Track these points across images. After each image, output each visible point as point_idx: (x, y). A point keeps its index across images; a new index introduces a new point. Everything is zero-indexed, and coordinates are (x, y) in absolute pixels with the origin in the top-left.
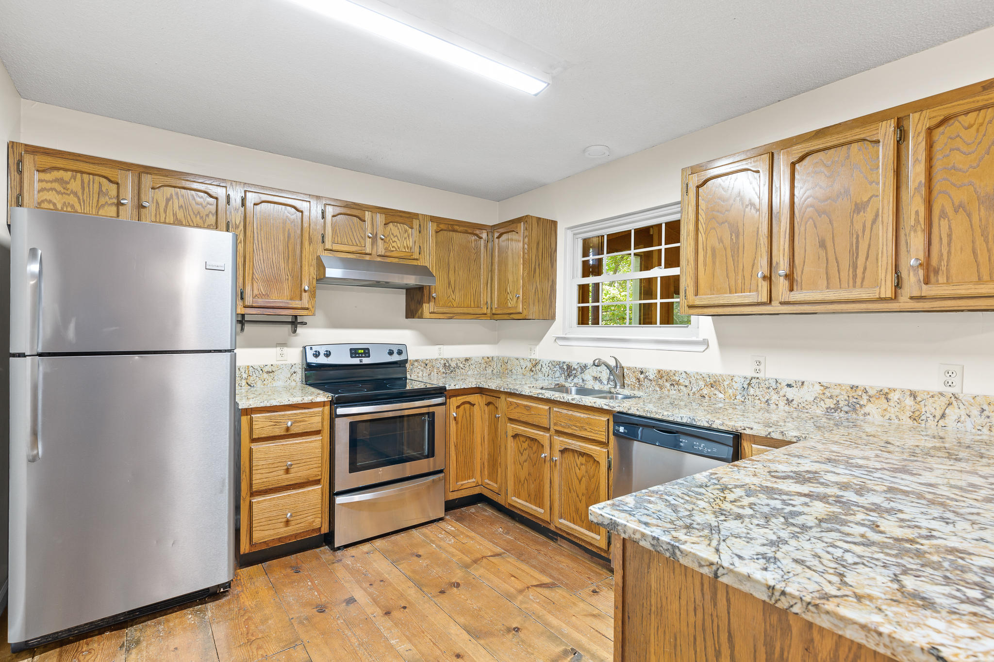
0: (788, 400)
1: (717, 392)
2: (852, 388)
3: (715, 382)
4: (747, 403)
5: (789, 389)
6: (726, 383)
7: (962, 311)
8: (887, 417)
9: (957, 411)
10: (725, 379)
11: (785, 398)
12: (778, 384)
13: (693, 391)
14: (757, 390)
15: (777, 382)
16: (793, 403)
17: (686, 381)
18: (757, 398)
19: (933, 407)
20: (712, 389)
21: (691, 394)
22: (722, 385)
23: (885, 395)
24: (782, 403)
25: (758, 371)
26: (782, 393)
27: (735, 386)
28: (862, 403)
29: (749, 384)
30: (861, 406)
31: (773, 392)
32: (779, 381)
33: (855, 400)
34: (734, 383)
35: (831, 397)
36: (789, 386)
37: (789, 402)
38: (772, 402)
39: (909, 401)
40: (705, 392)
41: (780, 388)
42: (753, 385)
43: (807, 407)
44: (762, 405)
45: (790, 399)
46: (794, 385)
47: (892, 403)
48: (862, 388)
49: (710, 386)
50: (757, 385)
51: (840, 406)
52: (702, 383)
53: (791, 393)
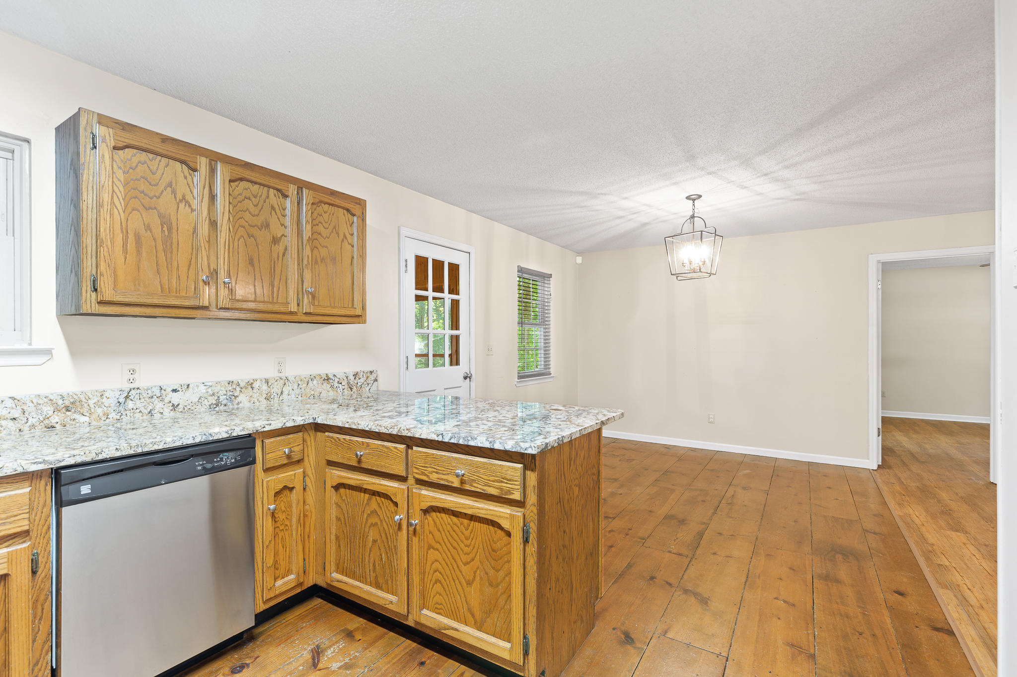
0: (173, 405)
1: (76, 416)
2: (229, 384)
3: (73, 403)
4: (124, 420)
5: (174, 394)
6: (91, 402)
7: (285, 322)
8: (252, 402)
9: (288, 388)
10: (91, 396)
11: (171, 404)
12: (163, 391)
13: (29, 423)
14: (138, 402)
15: (161, 389)
16: (179, 407)
17: (12, 411)
18: (138, 411)
19: (276, 389)
20: (67, 413)
21: (26, 428)
22: (86, 405)
23: (250, 385)
24: (167, 411)
25: (131, 381)
26: (167, 400)
27: (107, 402)
28: (236, 395)
29: (127, 397)
30: (236, 397)
31: (156, 401)
32: (164, 388)
33: (231, 393)
34: (105, 400)
35: (213, 394)
36: (175, 391)
37: (175, 407)
38: (156, 411)
39: (265, 387)
40: (54, 419)
41: (164, 395)
42: (132, 397)
43: (192, 408)
44: (145, 417)
45: (176, 404)
46: (179, 389)
47: (255, 391)
48: (236, 382)
49: (64, 410)
50: (137, 396)
51: (220, 400)
52: (48, 409)
53: (175, 398)
